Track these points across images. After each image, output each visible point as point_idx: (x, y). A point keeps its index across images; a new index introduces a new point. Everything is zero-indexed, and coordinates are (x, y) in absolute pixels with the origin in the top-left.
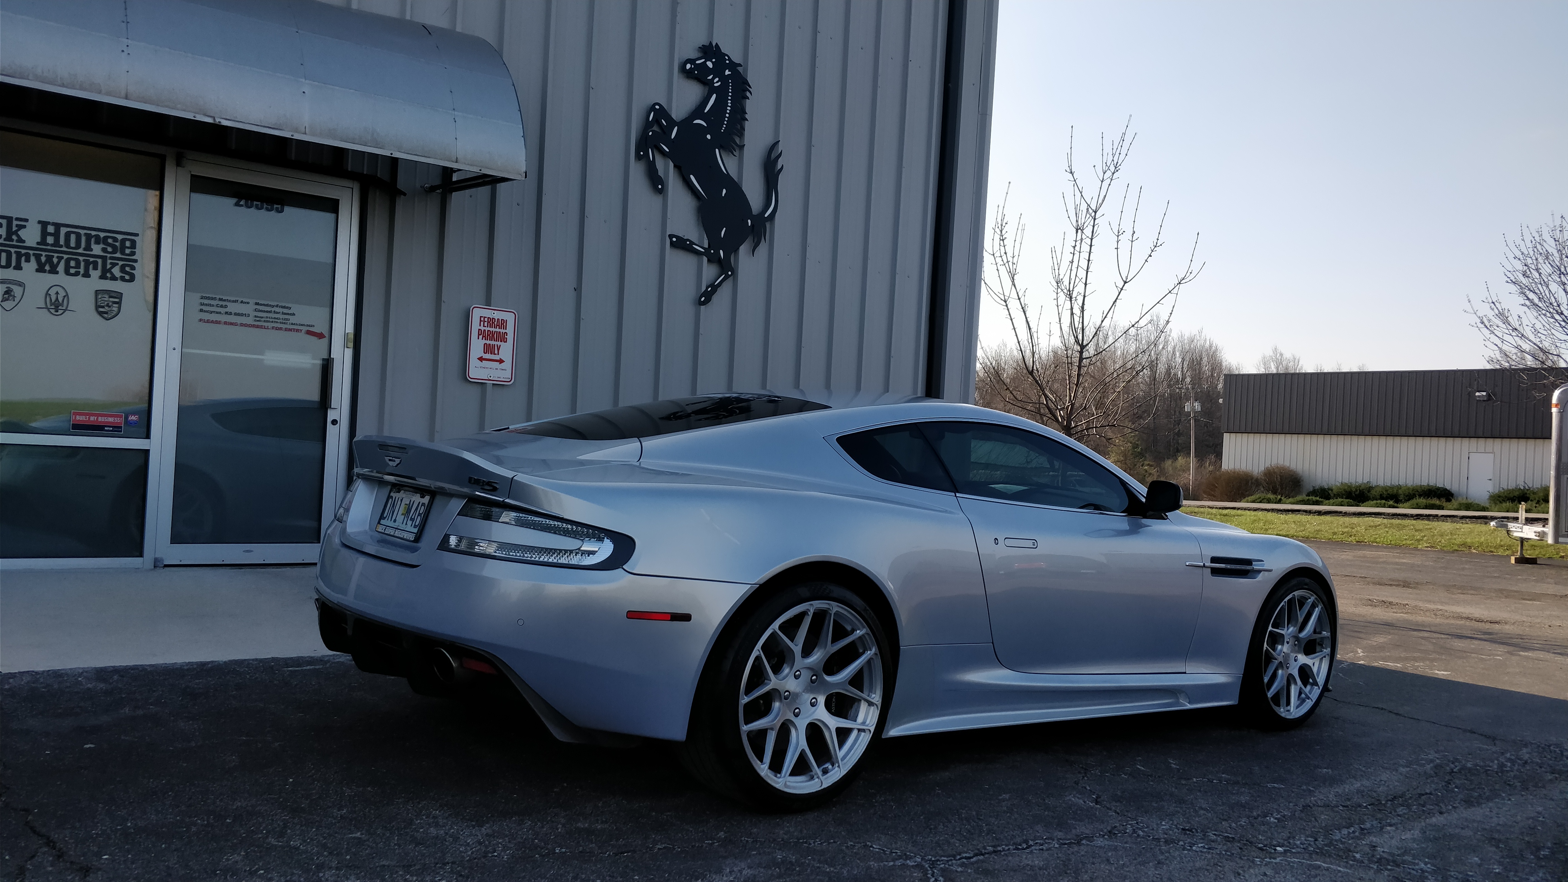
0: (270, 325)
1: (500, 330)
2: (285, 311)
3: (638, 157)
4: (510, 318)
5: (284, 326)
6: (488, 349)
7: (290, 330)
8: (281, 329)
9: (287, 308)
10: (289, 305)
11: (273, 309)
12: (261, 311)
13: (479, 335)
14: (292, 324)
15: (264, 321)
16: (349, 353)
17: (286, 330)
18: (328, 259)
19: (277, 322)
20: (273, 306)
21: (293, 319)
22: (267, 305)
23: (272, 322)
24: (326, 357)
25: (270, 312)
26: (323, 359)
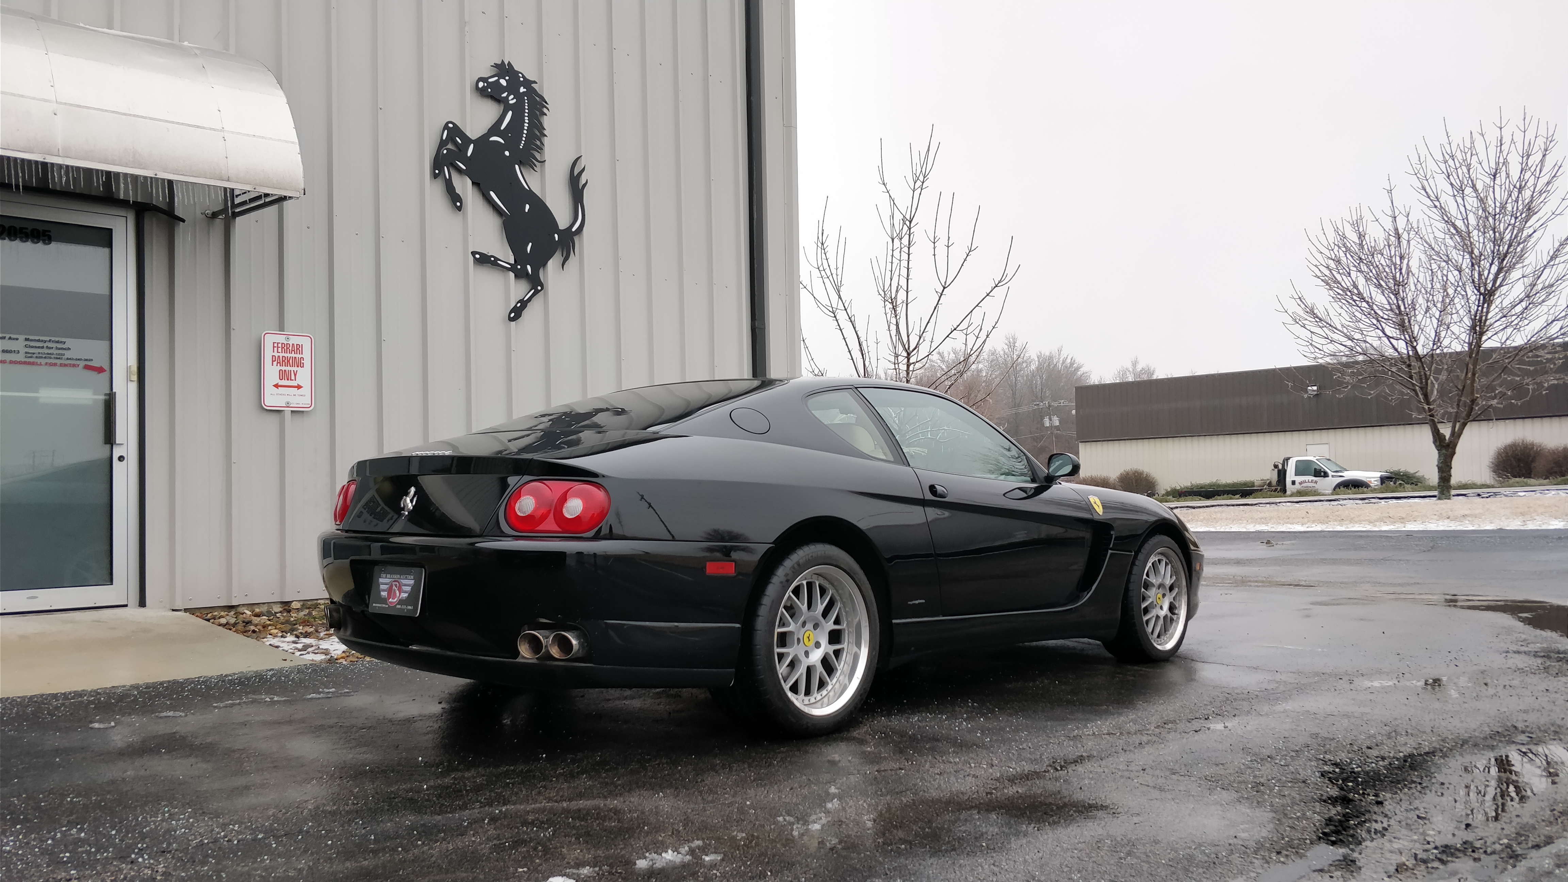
0: (43, 361)
1: (297, 356)
2: (59, 346)
3: (435, 176)
4: (305, 343)
5: (58, 362)
6: (283, 375)
7: (66, 365)
8: (55, 364)
9: (61, 342)
10: (63, 340)
11: (45, 345)
12: (32, 347)
13: (273, 361)
14: (67, 359)
15: (36, 357)
16: (133, 387)
17: (61, 365)
18: (104, 291)
19: (51, 358)
20: (45, 342)
21: (68, 354)
22: (39, 341)
23: (45, 358)
24: (108, 392)
25: (43, 347)
26: (106, 395)
